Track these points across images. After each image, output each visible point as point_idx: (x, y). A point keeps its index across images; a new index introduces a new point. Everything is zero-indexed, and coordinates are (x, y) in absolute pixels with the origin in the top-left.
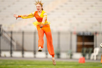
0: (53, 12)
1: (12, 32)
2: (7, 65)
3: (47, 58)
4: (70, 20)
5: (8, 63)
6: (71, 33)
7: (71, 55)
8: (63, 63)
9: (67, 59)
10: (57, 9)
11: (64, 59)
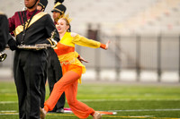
2: (111, 93)
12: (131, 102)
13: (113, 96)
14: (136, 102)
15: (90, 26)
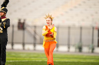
0: (76, 7)
1: (35, 27)
2: (30, 57)
3: (68, 51)
4: (92, 15)
5: (32, 55)
6: (93, 28)
7: (93, 49)
8: (84, 57)
9: (89, 53)
10: (80, 5)
11: (86, 53)
12: (42, 62)
13: (32, 59)
14: (45, 62)
15: (20, 20)
